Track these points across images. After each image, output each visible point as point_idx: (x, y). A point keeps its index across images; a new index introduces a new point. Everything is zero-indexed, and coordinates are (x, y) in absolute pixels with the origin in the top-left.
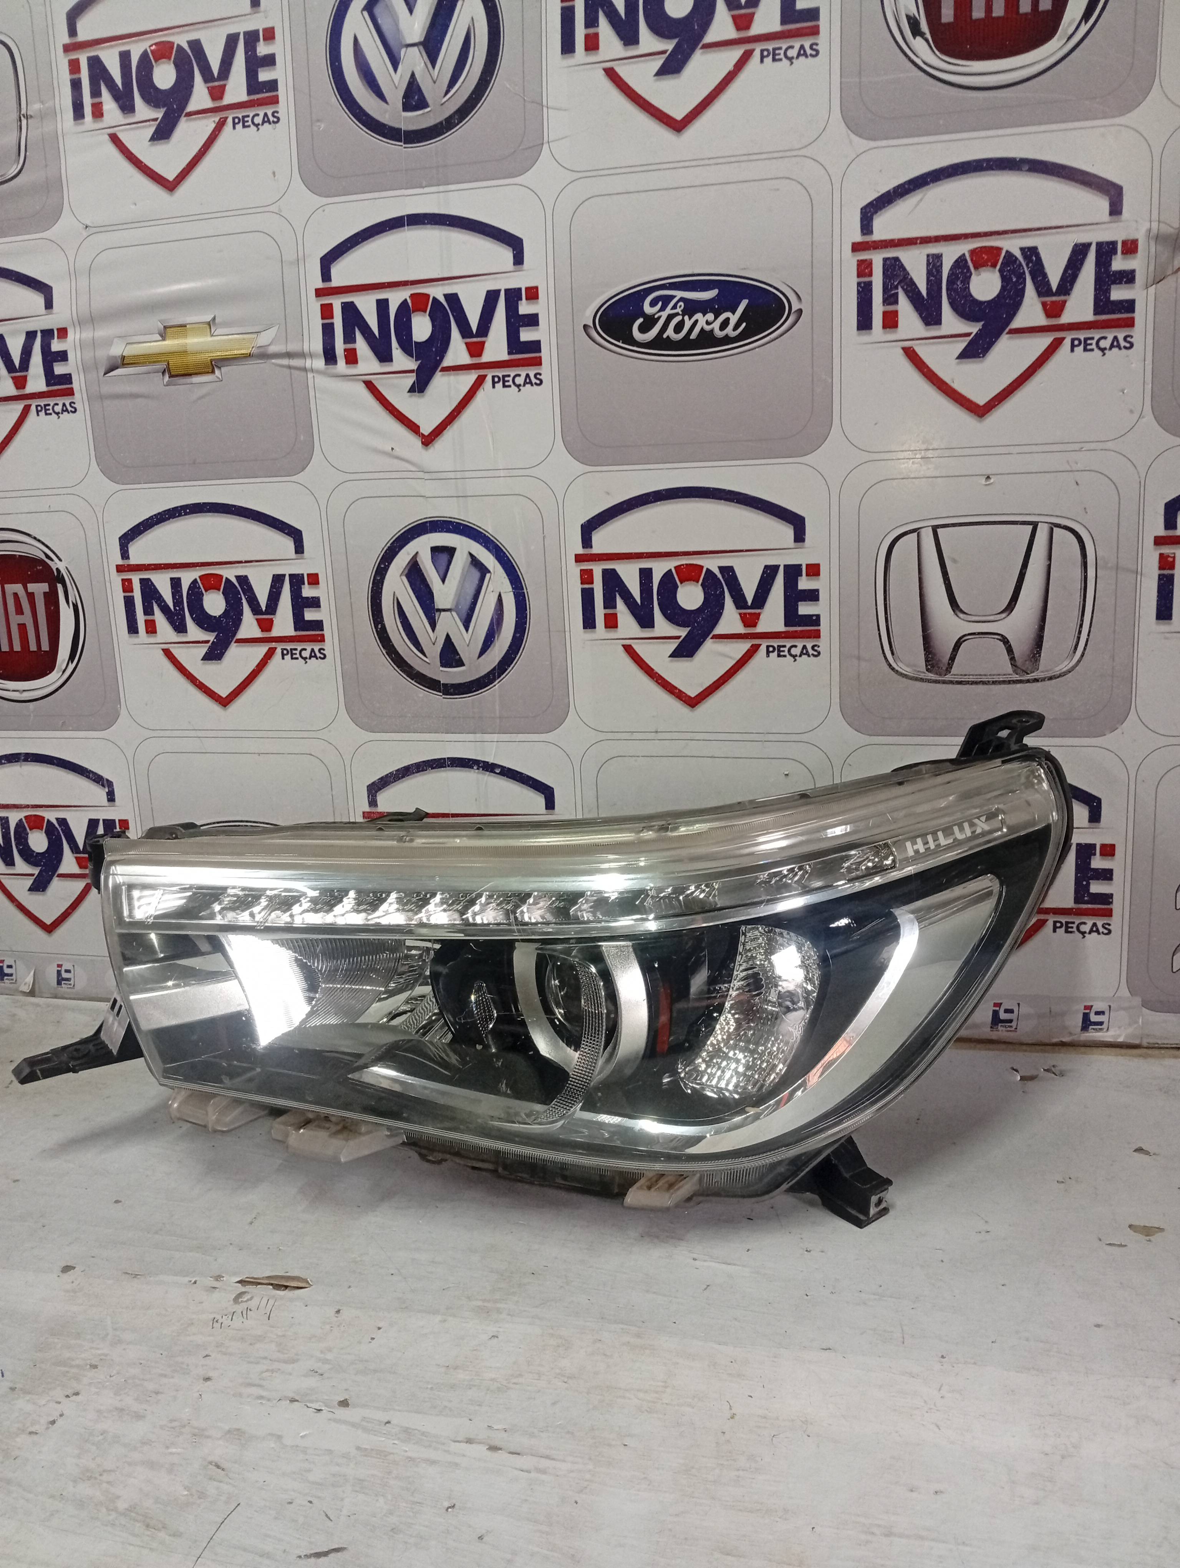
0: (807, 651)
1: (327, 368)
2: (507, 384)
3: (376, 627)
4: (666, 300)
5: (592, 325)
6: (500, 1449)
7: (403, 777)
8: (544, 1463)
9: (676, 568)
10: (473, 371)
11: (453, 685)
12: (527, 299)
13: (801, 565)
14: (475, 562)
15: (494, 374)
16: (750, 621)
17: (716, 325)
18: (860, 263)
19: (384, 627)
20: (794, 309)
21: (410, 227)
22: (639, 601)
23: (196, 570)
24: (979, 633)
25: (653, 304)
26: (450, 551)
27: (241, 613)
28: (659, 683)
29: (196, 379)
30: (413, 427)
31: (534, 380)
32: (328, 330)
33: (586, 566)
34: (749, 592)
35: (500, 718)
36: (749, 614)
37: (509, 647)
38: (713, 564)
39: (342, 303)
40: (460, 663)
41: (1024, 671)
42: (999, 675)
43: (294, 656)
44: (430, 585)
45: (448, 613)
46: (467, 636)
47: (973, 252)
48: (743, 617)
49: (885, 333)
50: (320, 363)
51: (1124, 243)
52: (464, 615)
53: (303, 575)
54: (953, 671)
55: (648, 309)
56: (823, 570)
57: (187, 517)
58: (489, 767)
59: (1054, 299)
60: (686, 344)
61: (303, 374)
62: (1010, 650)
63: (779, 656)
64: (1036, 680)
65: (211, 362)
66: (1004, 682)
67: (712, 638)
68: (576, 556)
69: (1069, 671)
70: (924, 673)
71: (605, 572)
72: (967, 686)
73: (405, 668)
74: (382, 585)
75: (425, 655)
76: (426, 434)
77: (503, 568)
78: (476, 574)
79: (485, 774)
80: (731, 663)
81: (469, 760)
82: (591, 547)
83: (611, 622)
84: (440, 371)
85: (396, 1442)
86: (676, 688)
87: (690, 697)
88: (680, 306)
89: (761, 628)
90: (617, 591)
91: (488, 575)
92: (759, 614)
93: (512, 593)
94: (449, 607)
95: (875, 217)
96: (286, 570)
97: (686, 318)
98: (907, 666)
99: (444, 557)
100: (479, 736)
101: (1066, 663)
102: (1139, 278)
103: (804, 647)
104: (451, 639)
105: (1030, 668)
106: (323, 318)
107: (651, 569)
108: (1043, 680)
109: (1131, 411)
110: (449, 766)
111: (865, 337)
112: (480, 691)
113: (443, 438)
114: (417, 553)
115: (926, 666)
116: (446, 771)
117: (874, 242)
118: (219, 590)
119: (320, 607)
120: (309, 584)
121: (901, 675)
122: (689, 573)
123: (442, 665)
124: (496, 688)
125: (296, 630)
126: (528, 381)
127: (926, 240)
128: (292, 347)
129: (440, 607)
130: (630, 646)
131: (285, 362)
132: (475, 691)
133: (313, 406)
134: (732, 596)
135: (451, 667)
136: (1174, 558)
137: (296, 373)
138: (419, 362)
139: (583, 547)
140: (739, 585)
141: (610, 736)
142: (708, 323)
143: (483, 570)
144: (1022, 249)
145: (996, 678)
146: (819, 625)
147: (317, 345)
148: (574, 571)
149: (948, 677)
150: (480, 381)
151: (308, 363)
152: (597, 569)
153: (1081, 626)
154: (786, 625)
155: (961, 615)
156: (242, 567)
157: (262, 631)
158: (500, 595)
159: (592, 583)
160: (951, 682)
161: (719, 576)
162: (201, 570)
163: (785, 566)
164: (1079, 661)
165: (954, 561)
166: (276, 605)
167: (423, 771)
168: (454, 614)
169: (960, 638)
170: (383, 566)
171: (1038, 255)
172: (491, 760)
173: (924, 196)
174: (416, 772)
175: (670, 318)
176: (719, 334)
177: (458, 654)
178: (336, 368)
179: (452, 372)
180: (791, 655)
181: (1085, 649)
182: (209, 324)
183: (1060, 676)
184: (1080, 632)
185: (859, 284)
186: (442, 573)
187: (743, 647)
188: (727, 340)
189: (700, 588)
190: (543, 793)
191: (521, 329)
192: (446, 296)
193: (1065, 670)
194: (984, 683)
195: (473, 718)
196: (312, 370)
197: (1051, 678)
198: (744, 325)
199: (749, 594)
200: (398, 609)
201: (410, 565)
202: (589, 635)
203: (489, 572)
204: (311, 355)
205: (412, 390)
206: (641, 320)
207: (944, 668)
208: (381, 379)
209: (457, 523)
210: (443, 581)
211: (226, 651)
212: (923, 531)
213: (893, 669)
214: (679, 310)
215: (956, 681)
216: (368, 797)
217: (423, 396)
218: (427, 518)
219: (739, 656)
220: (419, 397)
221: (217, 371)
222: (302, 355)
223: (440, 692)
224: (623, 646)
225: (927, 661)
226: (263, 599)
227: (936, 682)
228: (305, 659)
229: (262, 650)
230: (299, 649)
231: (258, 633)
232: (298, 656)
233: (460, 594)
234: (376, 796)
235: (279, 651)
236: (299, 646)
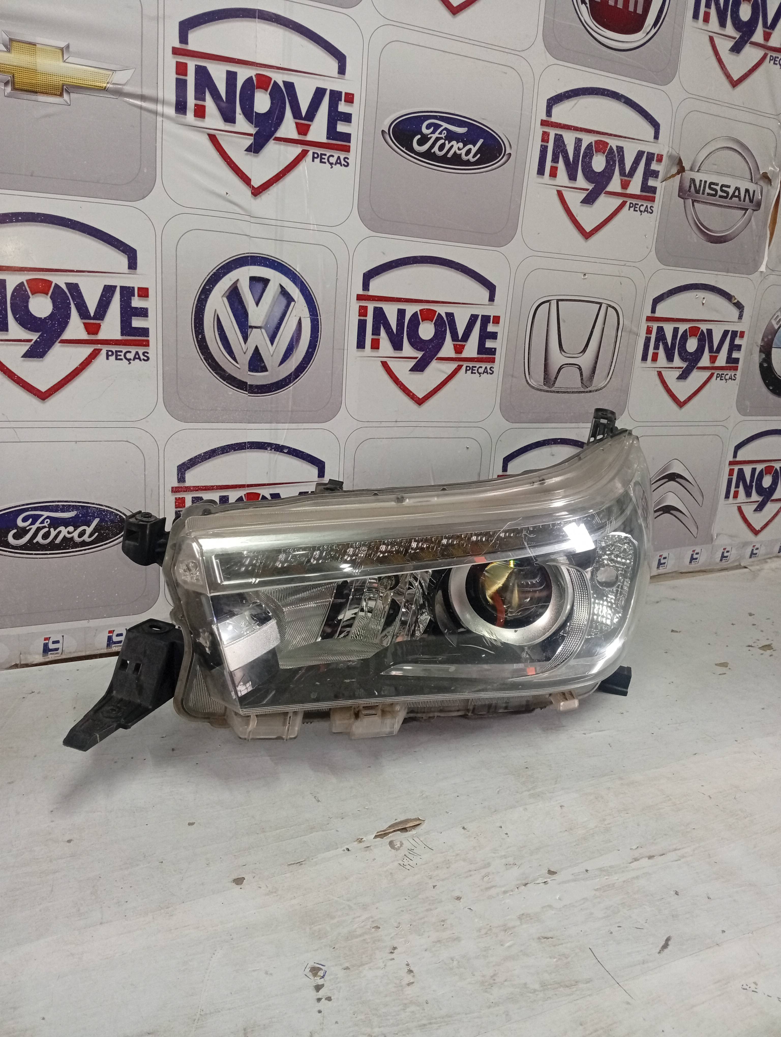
0: (487, 371)
1: (176, 117)
2: (323, 160)
3: (197, 337)
4: (437, 127)
5: (387, 132)
6: (654, 856)
7: (209, 458)
8: (679, 853)
9: (420, 310)
10: (299, 145)
11: (257, 386)
12: (345, 101)
13: (490, 316)
14: (284, 292)
15: (314, 151)
16: (459, 349)
17: (463, 152)
18: (544, 133)
19: (204, 338)
20: (507, 153)
21: (259, 20)
22: (395, 332)
23: (25, 274)
24: (569, 364)
25: (428, 127)
26: (265, 282)
27: (68, 316)
28: (401, 388)
29: (42, 98)
30: (246, 180)
31: (343, 162)
32: (181, 85)
33: (364, 303)
34: (461, 331)
35: (291, 411)
36: (459, 345)
37: (303, 359)
38: (442, 310)
39: (196, 65)
40: (264, 369)
41: (586, 386)
42: (575, 388)
43: (119, 357)
44: (246, 306)
45: (259, 330)
46: (272, 349)
47: (596, 142)
48: (455, 346)
49: (550, 179)
50: (171, 111)
51: (658, 155)
52: (271, 332)
53: (133, 288)
54: (556, 385)
55: (424, 130)
56: (502, 320)
57: (19, 224)
58: (279, 448)
59: (626, 178)
60: (444, 160)
61: (153, 116)
62: (581, 374)
63: (472, 373)
64: (590, 391)
65: (62, 86)
66: (577, 392)
67: (436, 360)
68: (358, 295)
70: (542, 386)
71: (376, 309)
72: (561, 394)
73: (219, 371)
74: (206, 303)
75: (237, 362)
76: (256, 186)
77: (305, 299)
78: (284, 302)
79: (276, 454)
80: (445, 376)
81: (265, 443)
82: (368, 290)
83: (375, 345)
84: (273, 140)
85: (606, 878)
86: (411, 392)
87: (419, 398)
88: (444, 133)
89: (464, 354)
90: (382, 323)
91: (293, 303)
92: (464, 346)
93: (309, 318)
94: (259, 325)
95: (554, 107)
96: (118, 282)
97: (447, 142)
98: (535, 381)
99: (260, 286)
100: (274, 425)
101: (603, 382)
102: (661, 176)
103: (486, 368)
104: (259, 351)
105: (589, 384)
106: (177, 73)
107: (405, 310)
108: (593, 391)
109: (647, 248)
110: (248, 448)
111: (540, 179)
112: (278, 391)
113: (269, 193)
114: (238, 280)
115: (544, 382)
116: (245, 452)
117: (552, 122)
118: (47, 294)
119: (147, 316)
120: (139, 296)
121: (531, 387)
122: (428, 315)
123: (250, 370)
124: (291, 389)
125: (122, 334)
126: (338, 162)
127: (576, 129)
128: (147, 92)
129: (252, 325)
130: (386, 362)
131: (138, 102)
132: (274, 391)
133: (159, 145)
134: (451, 333)
135: (257, 371)
136: (652, 328)
137: (145, 114)
138: (258, 128)
139: (363, 290)
140: (456, 326)
141: (366, 424)
142: (459, 149)
143: (289, 299)
144: (617, 147)
145: (574, 390)
146: (495, 355)
147: (170, 95)
148: (355, 306)
149: (553, 389)
150: (304, 154)
151: (160, 108)
152: (371, 306)
153: (612, 363)
154: (478, 354)
155: (563, 353)
156: (72, 275)
157: (88, 334)
158: (300, 319)
159: (366, 316)
160: (554, 392)
161: (445, 319)
162: (28, 274)
163: (482, 316)
164: (609, 382)
165: (564, 321)
166: (105, 312)
167: (227, 452)
168: (263, 330)
169: (561, 366)
170: (207, 288)
171: (623, 152)
172: (281, 443)
173: (578, 101)
174: (221, 454)
175: (437, 139)
176: (464, 158)
177: (263, 362)
178: (185, 118)
179: (282, 142)
180: (478, 372)
181: (612, 375)
182: (62, 49)
183: (601, 389)
184: (611, 366)
185: (541, 146)
186: (257, 298)
187: (453, 366)
188: (468, 163)
189: (433, 325)
190: (317, 466)
191: (338, 122)
192: (284, 82)
193: (603, 386)
194: (568, 392)
195: (271, 411)
196: (163, 115)
197: (596, 391)
198: (479, 155)
200: (217, 323)
201: (231, 289)
202: (360, 353)
203: (294, 300)
204: (163, 103)
205: (249, 150)
206: (419, 136)
207: (552, 383)
208: (225, 135)
209: (272, 260)
210: (257, 304)
211: (49, 350)
212: (552, 302)
213: (528, 383)
214: (443, 136)
215: (556, 391)
216: (178, 475)
217: (257, 156)
218: (248, 253)
219: (450, 372)
220: (254, 156)
221: (66, 96)
222: (155, 100)
223: (247, 391)
224: (382, 362)
225: (544, 379)
226: (92, 306)
227: (547, 391)
228: (129, 360)
229: (87, 351)
230: (124, 351)
231: (84, 335)
232: (122, 357)
233: (269, 316)
234: (185, 474)
235: (104, 352)
236: (124, 349)
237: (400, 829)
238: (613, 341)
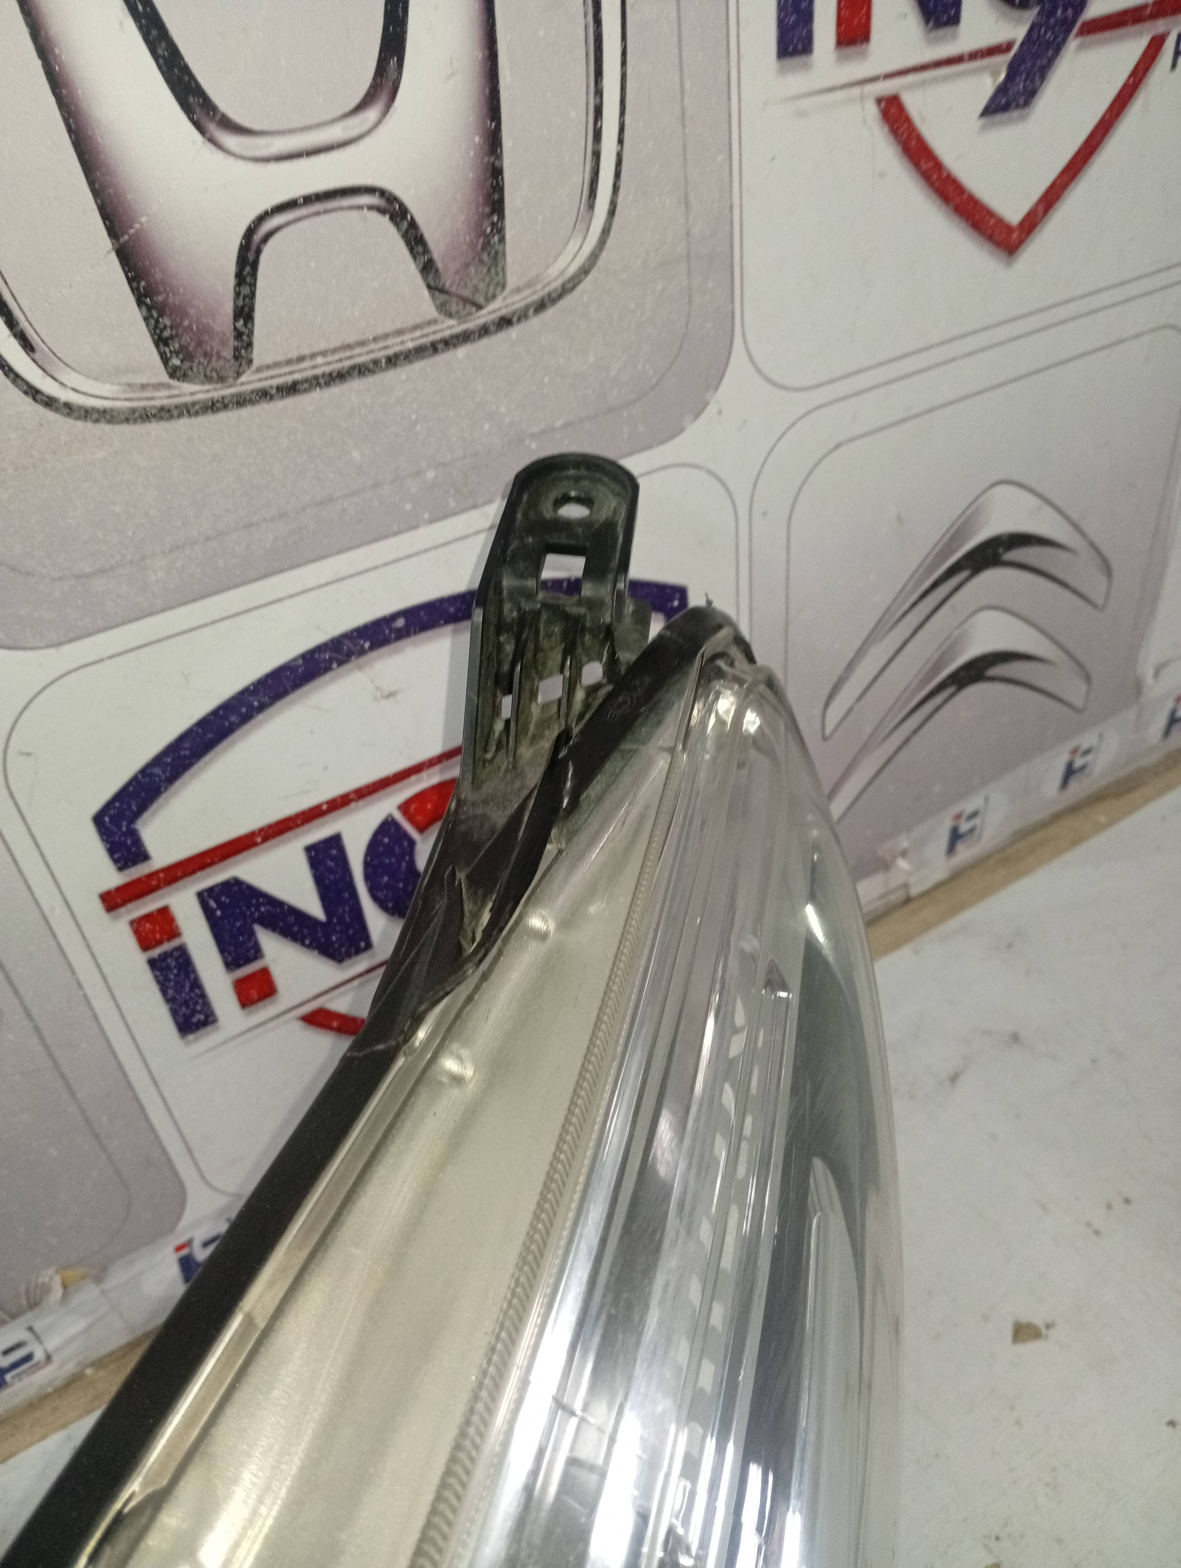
24: (309, 200)
41: (466, 301)
42: (399, 332)
54: (260, 355)
62: (415, 239)
66: (420, 352)
69: (585, 271)
70: (159, 386)
72: (317, 395)
98: (98, 378)
101: (572, 247)
105: (482, 286)
108: (523, 315)
115: (165, 360)
121: (86, 414)
145: (395, 346)
149: (249, 381)
153: (598, 112)
155: (231, 141)
160: (264, 395)
164: (606, 232)
169: (250, 233)
181: (616, 188)
183: (566, 290)
184: (598, 135)
193: (573, 269)
194: (361, 370)
197: (541, 306)
207: (228, 353)
213: (50, 402)
215: (279, 389)
225: (160, 341)
227: (213, 407)
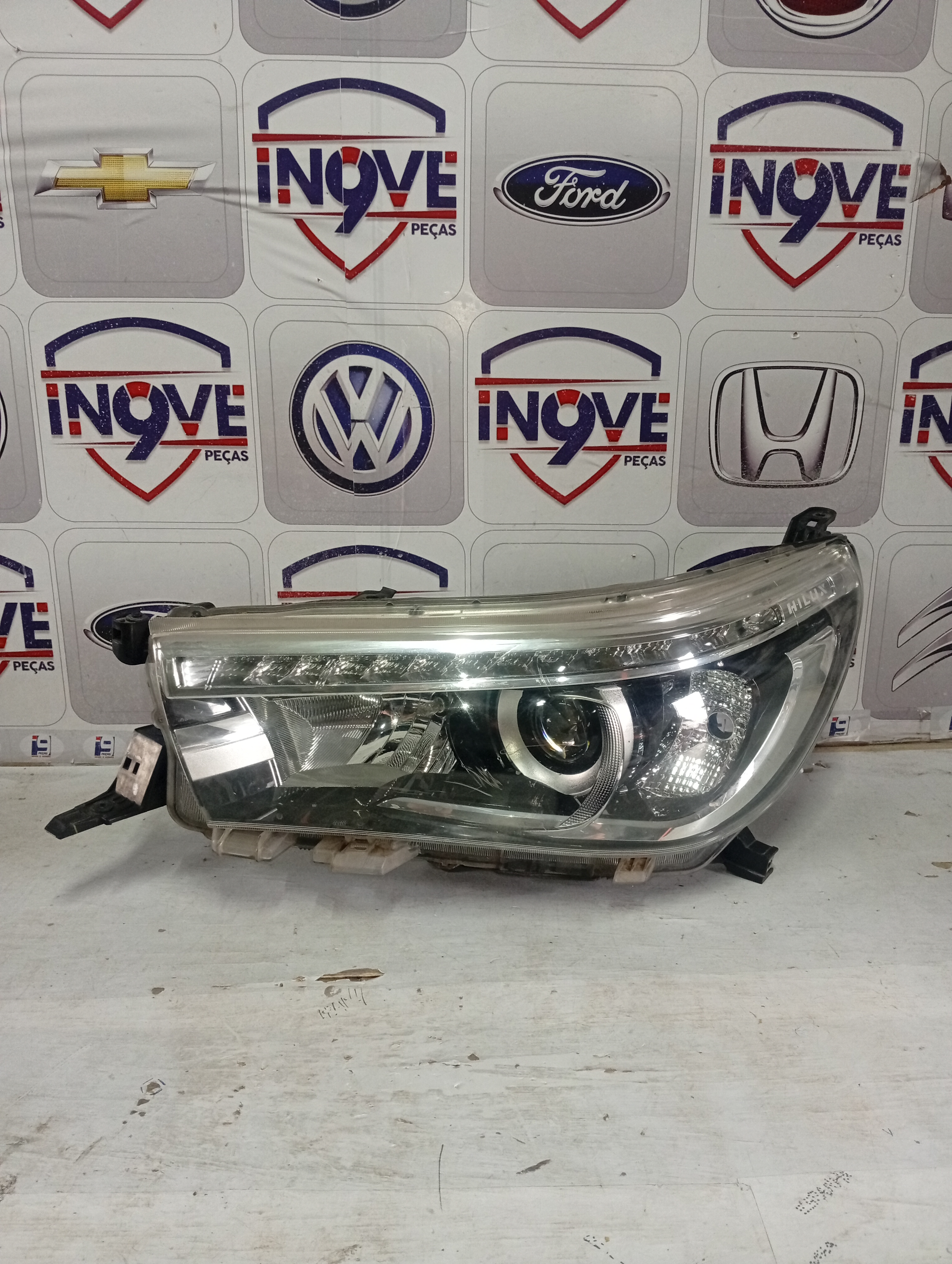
0: (656, 461)
1: (260, 205)
2: (425, 231)
3: (296, 434)
4: (564, 174)
5: (501, 189)
6: (615, 1070)
7: (316, 562)
8: (652, 1075)
9: (558, 392)
10: (395, 218)
11: (364, 485)
12: (446, 161)
13: (656, 394)
14: (388, 381)
15: (413, 222)
16: (613, 436)
17: (602, 199)
18: (716, 161)
19: (303, 434)
20: (663, 192)
21: (343, 89)
22: (526, 419)
23: (124, 378)
24: (781, 450)
25: (553, 176)
26: (367, 371)
27: (167, 418)
28: (538, 485)
29: (130, 205)
30: (339, 263)
31: (448, 231)
32: (263, 172)
33: (484, 388)
34: (614, 414)
35: (405, 512)
36: (613, 431)
37: (415, 454)
38: (587, 391)
39: (277, 149)
40: (371, 466)
41: (809, 478)
42: (792, 481)
43: (218, 457)
44: (347, 399)
45: (363, 424)
46: (378, 444)
47: (798, 162)
48: (608, 433)
49: (730, 217)
50: (254, 200)
51: (901, 166)
52: (377, 426)
53: (228, 386)
54: (761, 477)
55: (548, 180)
56: (672, 399)
57: (116, 329)
58: (392, 553)
59: (851, 203)
60: (577, 212)
61: (237, 208)
62: (801, 463)
63: (634, 464)
64: (817, 485)
65: (148, 190)
66: (795, 486)
67: (583, 450)
68: (477, 379)
69: (840, 479)
70: (739, 478)
71: (500, 394)
72: (770, 489)
73: (321, 470)
74: (303, 398)
75: (340, 459)
76: (350, 269)
77: (413, 387)
78: (389, 391)
79: (389, 559)
80: (597, 469)
81: (376, 547)
82: (489, 373)
83: (502, 435)
84: (366, 216)
85: (533, 1078)
86: (552, 489)
87: (562, 496)
88: (575, 181)
89: (622, 442)
90: (509, 410)
91: (399, 393)
92: (621, 431)
93: (420, 408)
94: (363, 418)
95: (729, 126)
96: (213, 381)
97: (579, 190)
98: (728, 474)
99: (361, 376)
100: (385, 528)
101: (838, 473)
102: (909, 193)
103: (654, 458)
104: (364, 446)
105: (814, 476)
106: (259, 160)
107: (537, 393)
108: (822, 485)
109: (896, 291)
110: (357, 553)
111: (716, 219)
112: (388, 490)
113: (365, 274)
114: (337, 371)
115: (742, 473)
116: (355, 556)
117: (726, 146)
118: (146, 397)
119: (244, 415)
120: (234, 394)
121: (724, 480)
122: (568, 397)
123: (355, 468)
124: (402, 487)
125: (220, 434)
126: (443, 230)
127: (765, 149)
128: (229, 184)
129: (355, 419)
130: (517, 455)
131: (221, 196)
132: (383, 490)
133: (245, 237)
134: (601, 417)
135: (363, 469)
136: (915, 398)
137: (230, 207)
138: (348, 206)
139: (483, 372)
140: (607, 407)
141: (496, 527)
142: (596, 196)
143: (395, 388)
144: (832, 164)
145: (790, 483)
146: (666, 441)
147: (253, 184)
148: (474, 392)
149: (757, 482)
150: (400, 228)
151: (243, 199)
152: (494, 391)
153: (850, 446)
154: (641, 441)
155: (769, 436)
156: (169, 377)
157: (187, 434)
158: (409, 410)
159: (488, 402)
160: (759, 486)
161: (592, 400)
162: (128, 378)
163: (643, 394)
164: (847, 471)
165: (768, 395)
166: (202, 412)
167: (334, 556)
168: (368, 424)
169: (767, 454)
170: (304, 381)
171: (842, 169)
172: (395, 547)
173: (766, 114)
174: (328, 558)
175: (566, 189)
176: (604, 206)
177: (370, 458)
178: (269, 206)
179: (376, 218)
180: (643, 464)
181: (852, 463)
182: (146, 156)
183: (834, 482)
184: (849, 450)
185: (714, 177)
186: (358, 390)
187: (607, 457)
188: (610, 211)
189: (576, 409)
190: (438, 574)
191: (440, 186)
192: (375, 152)
193: (837, 478)
194: (781, 487)
195: (381, 512)
196: (246, 206)
197: (827, 484)
198: (624, 200)
199: (614, 416)
200: (317, 418)
201: (330, 381)
202: (484, 445)
203: (400, 390)
204: (246, 193)
205: (339, 230)
206: (542, 189)
207: (755, 476)
208: (311, 218)
209: (373, 347)
210: (359, 396)
211: (151, 451)
212: (747, 371)
213: (718, 476)
214: (573, 183)
215: (763, 486)
216: (284, 579)
217: (349, 237)
218: (346, 342)
219: (603, 464)
220: (345, 236)
221: (152, 200)
222: (238, 192)
223: (353, 490)
224: (512, 454)
225: (742, 470)
226: (189, 407)
227: (748, 486)
228: (228, 460)
229: (187, 451)
230: (223, 451)
231: (183, 436)
232: (221, 457)
233: (374, 408)
234: (290, 578)
235: (203, 453)
236: (223, 449)
237: (352, 977)
238: (851, 416)
